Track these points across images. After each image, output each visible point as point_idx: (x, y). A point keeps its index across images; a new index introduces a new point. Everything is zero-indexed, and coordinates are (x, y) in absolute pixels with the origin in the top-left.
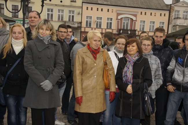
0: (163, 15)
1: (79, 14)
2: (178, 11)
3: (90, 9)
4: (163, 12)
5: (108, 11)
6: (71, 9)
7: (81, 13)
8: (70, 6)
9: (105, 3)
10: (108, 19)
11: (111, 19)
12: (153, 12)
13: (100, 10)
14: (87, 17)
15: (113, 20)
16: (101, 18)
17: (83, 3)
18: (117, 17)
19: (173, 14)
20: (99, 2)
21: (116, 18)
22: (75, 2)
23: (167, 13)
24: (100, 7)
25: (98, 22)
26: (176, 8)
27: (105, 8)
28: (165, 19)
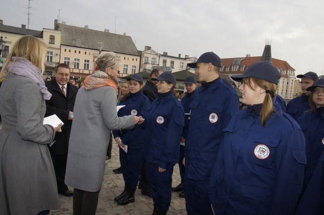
0: (135, 59)
1: (57, 55)
2: (148, 58)
3: (68, 51)
4: (135, 58)
5: (85, 54)
6: (50, 50)
7: (59, 54)
8: (49, 48)
9: (83, 46)
10: (85, 61)
11: (88, 61)
12: (127, 56)
13: (77, 52)
14: (65, 58)
15: (90, 62)
16: (79, 60)
17: (61, 45)
18: (94, 59)
19: (143, 60)
20: (77, 45)
21: (92, 60)
22: (54, 44)
23: (138, 58)
24: (78, 50)
25: (75, 63)
26: (146, 55)
27: (83, 51)
28: (137, 64)
